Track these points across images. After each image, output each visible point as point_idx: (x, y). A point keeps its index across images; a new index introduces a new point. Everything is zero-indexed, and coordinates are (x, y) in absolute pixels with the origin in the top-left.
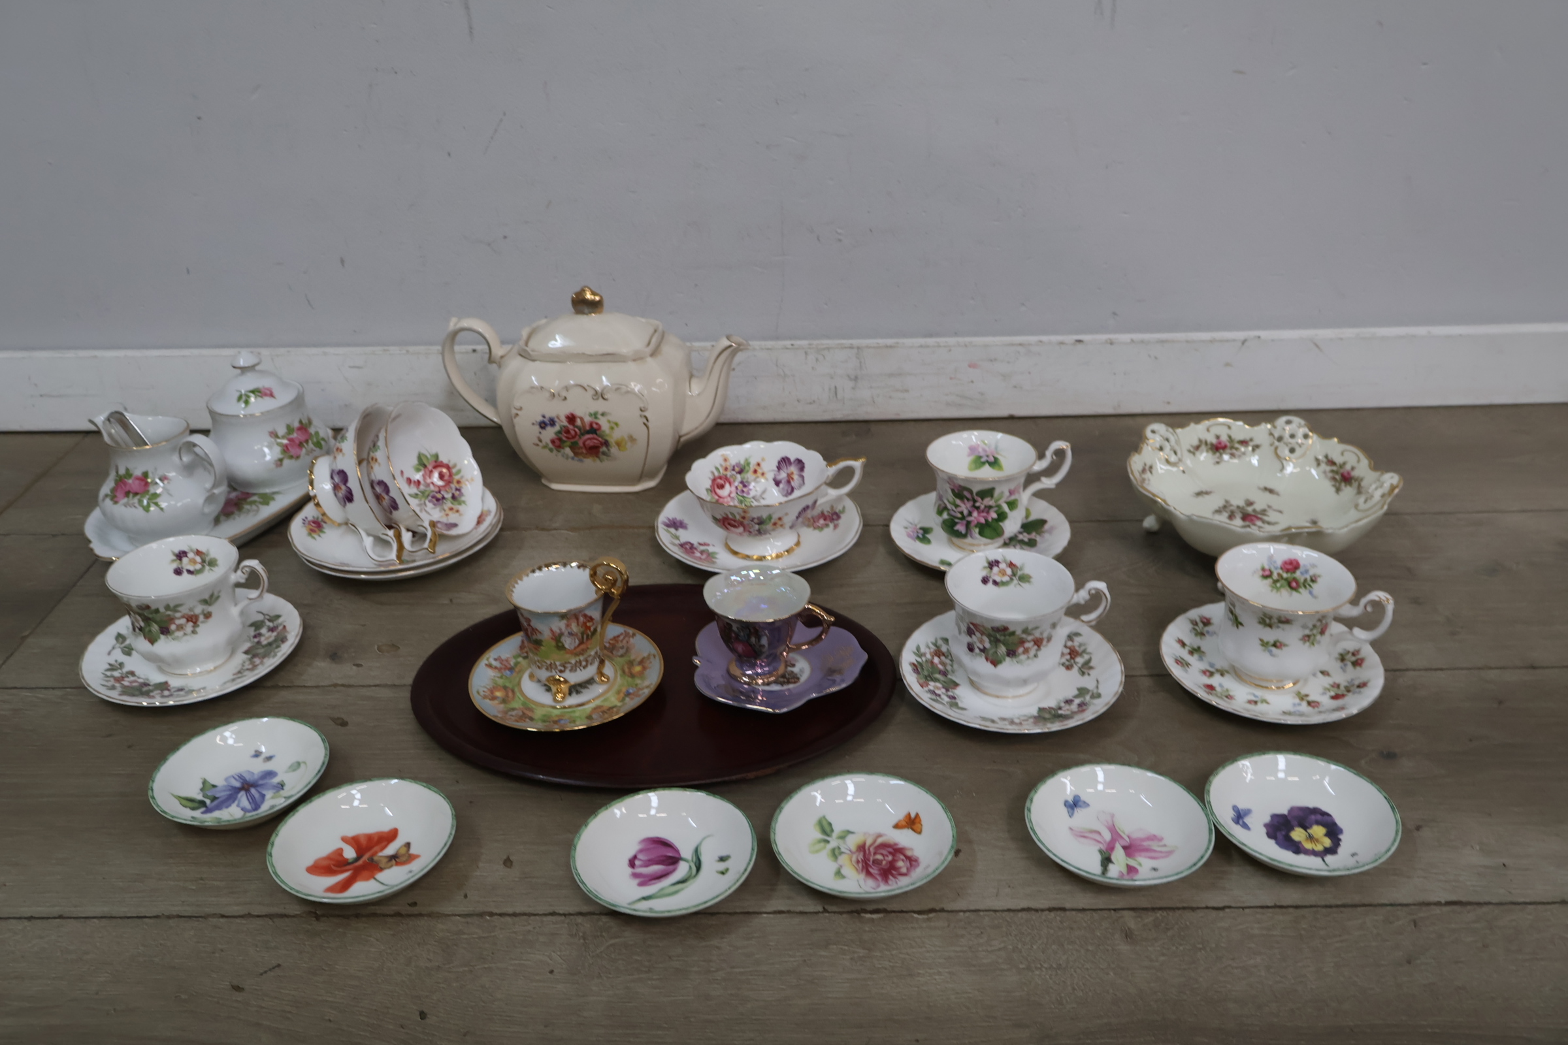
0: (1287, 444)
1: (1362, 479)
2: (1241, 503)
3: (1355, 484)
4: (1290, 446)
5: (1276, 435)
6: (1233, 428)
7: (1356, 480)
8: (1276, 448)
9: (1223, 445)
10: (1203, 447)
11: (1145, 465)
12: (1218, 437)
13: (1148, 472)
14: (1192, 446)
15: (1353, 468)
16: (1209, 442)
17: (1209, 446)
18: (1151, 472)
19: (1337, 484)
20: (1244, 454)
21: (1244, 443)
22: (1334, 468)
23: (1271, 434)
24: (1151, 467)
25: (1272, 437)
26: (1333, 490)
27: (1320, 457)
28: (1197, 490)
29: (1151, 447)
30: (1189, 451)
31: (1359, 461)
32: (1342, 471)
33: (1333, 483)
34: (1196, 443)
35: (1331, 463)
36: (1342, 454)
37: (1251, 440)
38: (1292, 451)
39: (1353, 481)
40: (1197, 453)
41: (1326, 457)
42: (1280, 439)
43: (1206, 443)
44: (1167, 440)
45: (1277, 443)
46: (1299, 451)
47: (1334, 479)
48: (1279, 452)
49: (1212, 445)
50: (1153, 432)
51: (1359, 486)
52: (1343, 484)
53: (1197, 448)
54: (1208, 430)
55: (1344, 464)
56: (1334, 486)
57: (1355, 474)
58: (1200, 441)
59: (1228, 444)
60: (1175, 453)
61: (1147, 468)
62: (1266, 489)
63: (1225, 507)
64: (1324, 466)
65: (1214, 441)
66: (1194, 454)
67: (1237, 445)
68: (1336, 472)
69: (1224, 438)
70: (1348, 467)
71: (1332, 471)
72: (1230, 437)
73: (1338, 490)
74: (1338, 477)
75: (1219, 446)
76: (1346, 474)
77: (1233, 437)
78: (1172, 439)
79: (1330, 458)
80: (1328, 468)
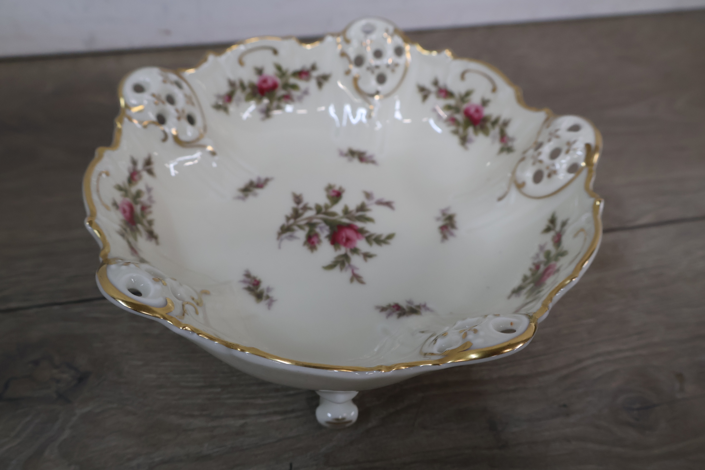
0: (371, 69)
1: (506, 124)
2: (323, 200)
3: (495, 131)
4: (377, 72)
5: (353, 55)
6: (282, 52)
7: (495, 123)
8: (356, 80)
9: (270, 83)
10: (239, 94)
11: (134, 163)
12: (259, 71)
13: (145, 175)
14: (219, 97)
15: (485, 103)
16: (246, 82)
17: (248, 90)
18: (150, 172)
19: (461, 130)
20: (306, 92)
21: (302, 74)
22: (451, 102)
23: (343, 54)
24: (148, 162)
25: (345, 60)
26: (455, 140)
27: (428, 85)
28: (242, 183)
29: (140, 122)
30: (218, 107)
31: (494, 90)
32: (465, 106)
33: (453, 128)
34: (225, 89)
35: (445, 93)
36: (463, 76)
37: (314, 68)
38: (381, 79)
39: (489, 125)
40: (232, 108)
41: (436, 83)
42: (359, 61)
43: (242, 86)
44: (171, 100)
45: (355, 71)
46: (392, 80)
47: (452, 120)
48: (361, 84)
49: (253, 86)
50: (139, 89)
51: (503, 137)
52: (471, 130)
53: (229, 97)
54: (241, 62)
55: (468, 94)
56: (456, 132)
57: (489, 111)
58: (232, 84)
59: (279, 81)
60: (191, 120)
61: (140, 166)
62: (352, 153)
63: (296, 214)
64: (432, 98)
65: (255, 79)
66: (226, 109)
67: (293, 81)
68: (457, 109)
69: (270, 72)
70: (475, 100)
71: (448, 108)
72: (279, 68)
73: (464, 140)
74: (460, 117)
75: (265, 86)
76: (472, 111)
77: (284, 67)
78: (179, 96)
79: (441, 83)
80: (443, 102)
